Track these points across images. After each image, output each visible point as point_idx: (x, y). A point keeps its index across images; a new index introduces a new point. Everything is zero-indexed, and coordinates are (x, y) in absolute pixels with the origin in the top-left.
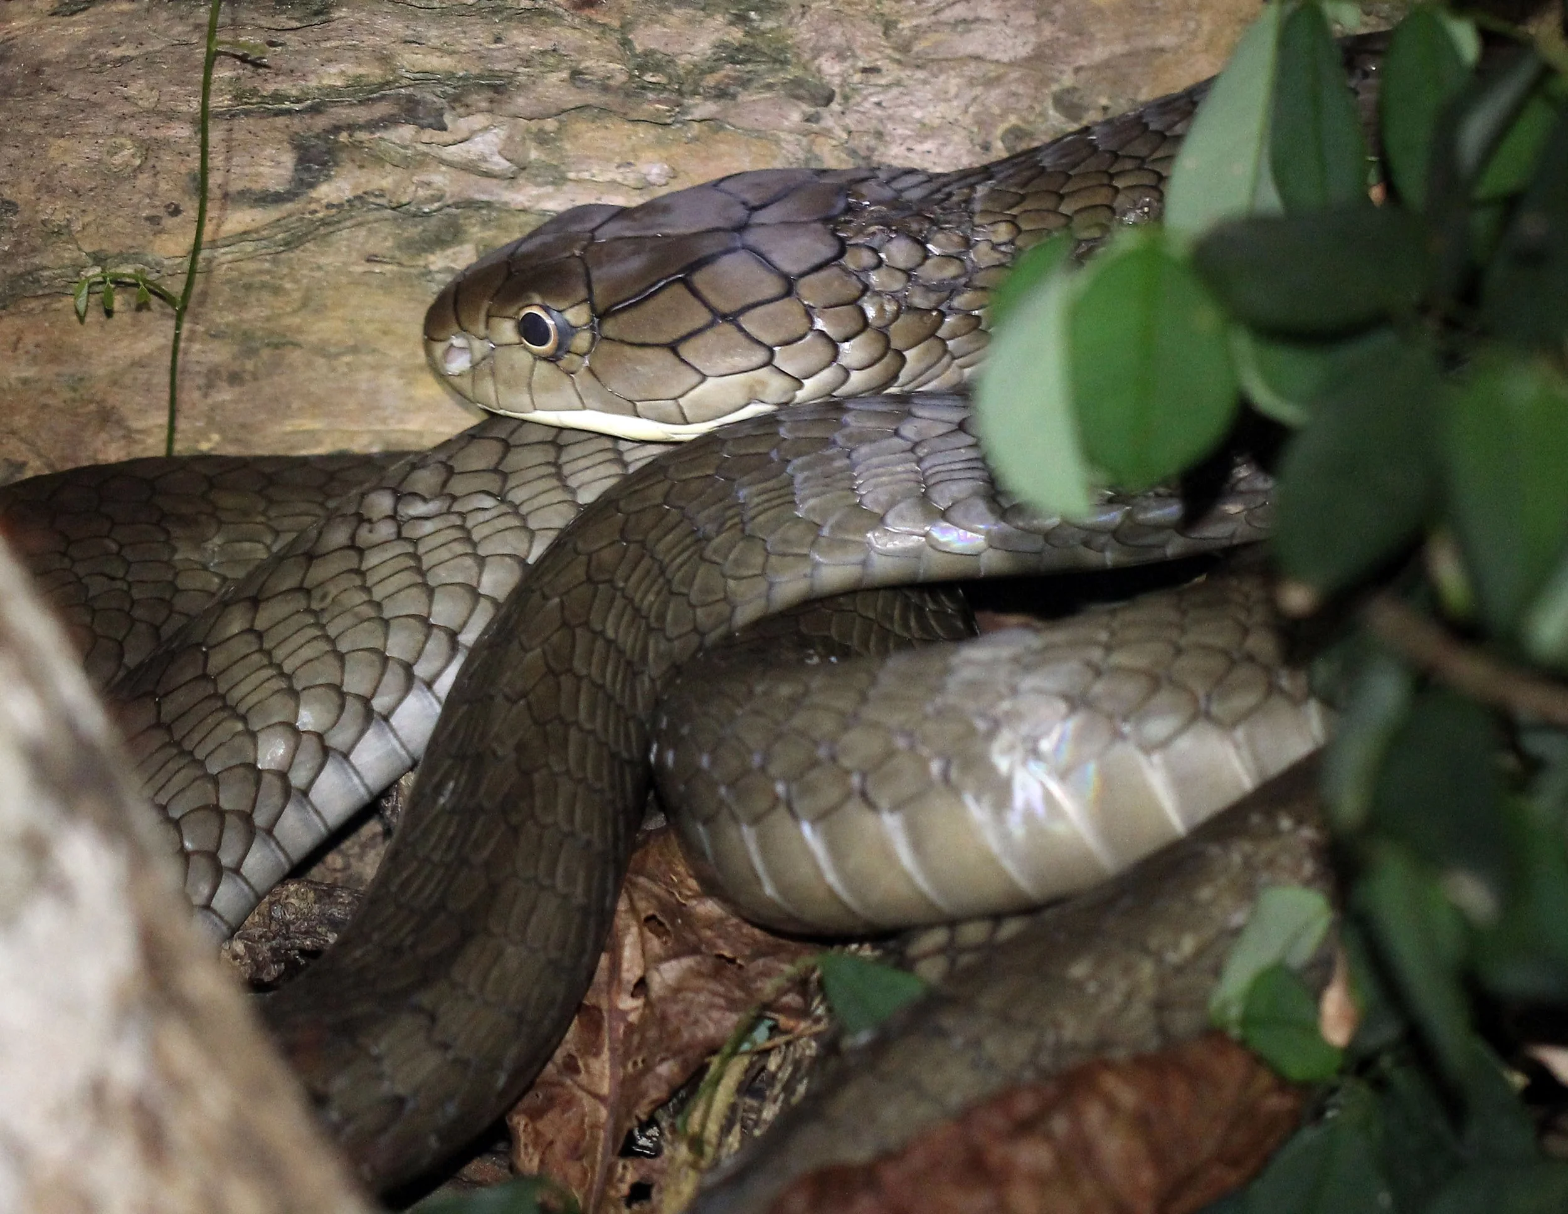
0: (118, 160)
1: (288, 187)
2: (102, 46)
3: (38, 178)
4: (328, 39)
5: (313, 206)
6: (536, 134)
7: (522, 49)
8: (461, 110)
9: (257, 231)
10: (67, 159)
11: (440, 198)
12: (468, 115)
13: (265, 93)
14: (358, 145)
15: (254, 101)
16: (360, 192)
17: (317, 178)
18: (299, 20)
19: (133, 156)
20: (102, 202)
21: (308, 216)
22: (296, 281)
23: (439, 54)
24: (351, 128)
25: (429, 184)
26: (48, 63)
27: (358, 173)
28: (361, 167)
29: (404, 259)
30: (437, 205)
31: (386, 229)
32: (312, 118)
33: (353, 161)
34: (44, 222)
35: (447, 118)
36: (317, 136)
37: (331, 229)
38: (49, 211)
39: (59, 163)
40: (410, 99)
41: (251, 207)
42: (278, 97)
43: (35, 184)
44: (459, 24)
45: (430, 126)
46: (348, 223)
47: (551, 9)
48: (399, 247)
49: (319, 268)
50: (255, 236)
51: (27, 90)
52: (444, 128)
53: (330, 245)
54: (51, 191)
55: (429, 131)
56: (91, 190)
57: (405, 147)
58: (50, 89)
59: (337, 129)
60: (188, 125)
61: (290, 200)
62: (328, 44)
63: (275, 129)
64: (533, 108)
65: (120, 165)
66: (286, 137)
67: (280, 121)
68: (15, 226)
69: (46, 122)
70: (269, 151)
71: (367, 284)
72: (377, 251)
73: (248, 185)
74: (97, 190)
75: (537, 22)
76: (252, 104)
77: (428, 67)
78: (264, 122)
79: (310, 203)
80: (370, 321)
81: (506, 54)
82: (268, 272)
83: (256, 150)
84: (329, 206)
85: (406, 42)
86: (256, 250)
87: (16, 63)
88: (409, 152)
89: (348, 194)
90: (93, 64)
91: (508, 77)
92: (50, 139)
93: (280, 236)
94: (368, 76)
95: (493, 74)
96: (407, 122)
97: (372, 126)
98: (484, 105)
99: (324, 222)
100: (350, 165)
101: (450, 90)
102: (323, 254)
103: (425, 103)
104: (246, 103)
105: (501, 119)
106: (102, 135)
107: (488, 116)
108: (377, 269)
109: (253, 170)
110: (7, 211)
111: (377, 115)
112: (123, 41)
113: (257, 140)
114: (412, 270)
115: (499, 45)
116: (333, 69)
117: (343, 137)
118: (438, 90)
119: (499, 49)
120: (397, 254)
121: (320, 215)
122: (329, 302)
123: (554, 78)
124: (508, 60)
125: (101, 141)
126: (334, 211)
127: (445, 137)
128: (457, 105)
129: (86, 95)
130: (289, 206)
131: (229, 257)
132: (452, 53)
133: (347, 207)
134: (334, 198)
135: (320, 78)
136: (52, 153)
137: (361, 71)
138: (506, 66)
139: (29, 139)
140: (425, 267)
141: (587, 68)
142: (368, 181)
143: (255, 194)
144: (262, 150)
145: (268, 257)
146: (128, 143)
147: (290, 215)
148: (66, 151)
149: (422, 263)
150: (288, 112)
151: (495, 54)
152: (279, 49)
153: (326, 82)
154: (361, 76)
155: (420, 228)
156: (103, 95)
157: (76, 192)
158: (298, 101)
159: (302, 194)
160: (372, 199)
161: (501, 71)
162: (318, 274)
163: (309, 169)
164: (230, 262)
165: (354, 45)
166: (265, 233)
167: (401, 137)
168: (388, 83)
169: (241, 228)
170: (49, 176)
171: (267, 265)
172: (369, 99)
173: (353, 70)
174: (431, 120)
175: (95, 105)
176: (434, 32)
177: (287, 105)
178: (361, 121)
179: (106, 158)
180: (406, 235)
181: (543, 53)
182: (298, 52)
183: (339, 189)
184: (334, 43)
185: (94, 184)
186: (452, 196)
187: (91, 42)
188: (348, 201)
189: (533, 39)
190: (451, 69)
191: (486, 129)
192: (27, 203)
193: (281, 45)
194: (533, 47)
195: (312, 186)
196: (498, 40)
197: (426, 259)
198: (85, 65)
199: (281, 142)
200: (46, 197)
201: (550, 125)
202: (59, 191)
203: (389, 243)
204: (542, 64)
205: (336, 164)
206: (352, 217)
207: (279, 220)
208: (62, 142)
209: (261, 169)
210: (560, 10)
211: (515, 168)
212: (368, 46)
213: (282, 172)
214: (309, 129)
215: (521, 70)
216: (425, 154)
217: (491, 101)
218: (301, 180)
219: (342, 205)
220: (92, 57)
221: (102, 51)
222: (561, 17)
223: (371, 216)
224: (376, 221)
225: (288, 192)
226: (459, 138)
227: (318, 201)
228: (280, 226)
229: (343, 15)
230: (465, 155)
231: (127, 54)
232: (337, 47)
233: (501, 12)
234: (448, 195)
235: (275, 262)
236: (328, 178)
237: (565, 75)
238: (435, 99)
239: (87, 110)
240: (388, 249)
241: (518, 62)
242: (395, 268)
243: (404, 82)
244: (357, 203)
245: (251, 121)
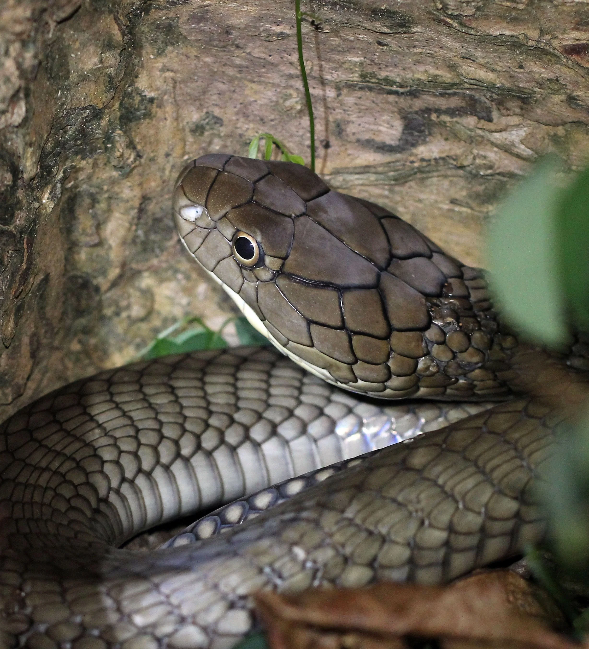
0: (288, 103)
1: (397, 143)
2: (267, 22)
3: (239, 106)
4: (415, 47)
5: (412, 158)
6: (552, 136)
7: (537, 76)
8: (504, 112)
9: (374, 167)
10: (257, 97)
11: (491, 167)
12: (508, 115)
13: (380, 77)
14: (443, 124)
15: (373, 80)
16: (444, 155)
17: (417, 141)
18: (390, 28)
19: (297, 102)
20: (279, 130)
21: (408, 164)
22: (405, 207)
23: (485, 70)
24: (438, 111)
25: (485, 157)
26: (233, 27)
27: (443, 143)
28: (446, 139)
29: (474, 205)
30: (489, 172)
31: (462, 183)
32: (412, 100)
33: (441, 134)
34: (241, 136)
35: (495, 115)
36: (416, 113)
37: (424, 176)
38: (244, 129)
39: (252, 99)
40: (471, 97)
41: (375, 152)
42: (388, 81)
43: (236, 110)
44: (495, 51)
45: (483, 118)
46: (435, 174)
47: (552, 50)
48: (470, 197)
49: (420, 201)
50: (373, 170)
51: (222, 44)
52: (490, 120)
53: (426, 187)
54: (246, 116)
55: (482, 121)
56: (272, 120)
57: (471, 130)
58: (238, 47)
59: (428, 110)
60: (333, 90)
61: (399, 152)
62: (415, 50)
63: (388, 102)
64: (548, 118)
65: (288, 107)
66: (396, 110)
67: (392, 98)
68: (222, 134)
69: (240, 69)
70: (386, 117)
71: (452, 218)
72: (457, 196)
73: (373, 137)
74: (276, 122)
75: (546, 58)
76: (372, 83)
77: (477, 77)
78: (381, 97)
79: (411, 155)
80: (458, 244)
81: (525, 77)
82: (387, 197)
83: (377, 115)
84: (422, 160)
85: (463, 58)
86: (377, 180)
87: (212, 23)
88: (473, 134)
89: (436, 154)
90: (263, 34)
91: (529, 94)
92: (246, 82)
93: (392, 174)
94: (442, 77)
95: (521, 90)
96: (471, 114)
97: (451, 112)
98: (518, 110)
99: (420, 170)
100: (439, 137)
101: (495, 96)
102: (422, 192)
103: (480, 102)
104: (368, 82)
105: (529, 122)
106: (279, 86)
107: (521, 118)
108: (457, 209)
109: (375, 127)
110: (216, 123)
111: (453, 106)
112: (281, 22)
113: (378, 109)
114: (480, 214)
115: (522, 70)
116: (421, 68)
117: (434, 117)
118: (488, 95)
119: (522, 73)
120: (470, 202)
121: (416, 165)
122: (430, 226)
123: (557, 98)
124: (528, 82)
125: (278, 90)
126: (425, 164)
127: (491, 126)
128: (501, 107)
129: (263, 55)
130: (398, 156)
131: (360, 182)
132: (493, 70)
133: (433, 162)
134: (426, 155)
135: (413, 72)
136: (247, 92)
137: (438, 72)
138: (527, 85)
139: (232, 80)
140: (487, 213)
141: (578, 96)
142: (450, 149)
143: (377, 143)
144: (381, 115)
145: (386, 187)
146: (295, 94)
147: (397, 161)
148: (256, 92)
149: (485, 210)
150: (396, 93)
151: (520, 75)
152: (385, 48)
153: (417, 76)
154: (437, 76)
155: (483, 187)
156: (275, 58)
157: (262, 120)
158: (401, 86)
159: (408, 149)
160: (452, 161)
161: (524, 88)
162: (420, 206)
163: (412, 135)
164: (362, 185)
165: (432, 54)
166: (380, 169)
167: (469, 124)
168: (456, 84)
169: (365, 163)
170: (245, 106)
171: (386, 193)
172: (446, 94)
173: (432, 71)
174: (484, 114)
175: (272, 64)
176: (480, 54)
177: (394, 88)
178: (444, 107)
179: (281, 101)
180: (474, 189)
181: (550, 80)
182: (397, 52)
183: (431, 151)
184: (420, 51)
185: (273, 117)
186: (499, 168)
187: (260, 19)
188: (435, 159)
189: (543, 70)
190: (492, 81)
191: (518, 126)
192: (230, 121)
193: (385, 45)
194: (542, 75)
195: (414, 145)
196: (521, 67)
197: (488, 208)
198: (257, 34)
199: (393, 112)
200: (242, 120)
201: (561, 131)
202: (252, 117)
203: (464, 193)
204: (549, 88)
205: (430, 134)
206: (437, 171)
207: (389, 163)
208: (254, 86)
209: (381, 128)
210: (558, 54)
211: (536, 156)
212: (440, 56)
213: (394, 132)
214: (411, 107)
215: (536, 89)
216: (483, 137)
217: (522, 109)
218: (407, 140)
219: (429, 160)
220: (261, 29)
221: (268, 26)
222: (559, 58)
223: (449, 173)
224: (453, 176)
225: (398, 146)
226: (499, 128)
227: (416, 155)
228: (390, 167)
229: (419, 30)
230: (504, 140)
231: (285, 31)
232: (421, 53)
233: (520, 47)
234: (496, 167)
235: (391, 191)
236: (424, 142)
237: (564, 97)
238: (486, 100)
239: (267, 67)
240: (464, 197)
241: (534, 84)
242: (469, 211)
243: (467, 86)
244: (441, 162)
245: (373, 94)
